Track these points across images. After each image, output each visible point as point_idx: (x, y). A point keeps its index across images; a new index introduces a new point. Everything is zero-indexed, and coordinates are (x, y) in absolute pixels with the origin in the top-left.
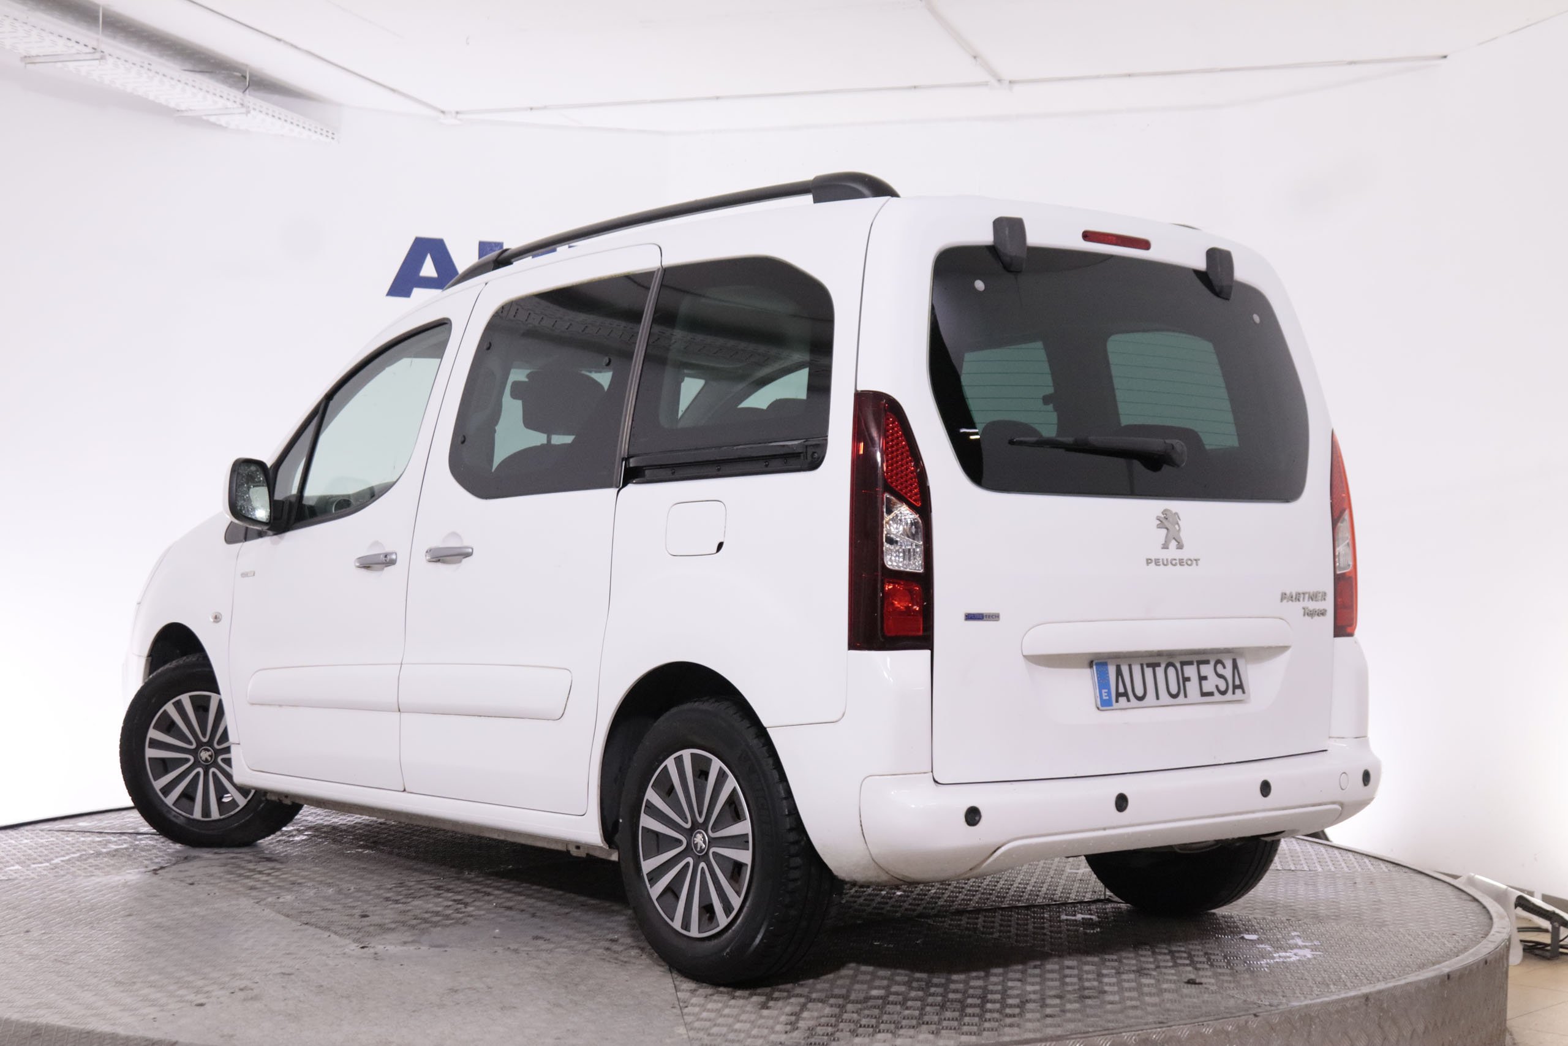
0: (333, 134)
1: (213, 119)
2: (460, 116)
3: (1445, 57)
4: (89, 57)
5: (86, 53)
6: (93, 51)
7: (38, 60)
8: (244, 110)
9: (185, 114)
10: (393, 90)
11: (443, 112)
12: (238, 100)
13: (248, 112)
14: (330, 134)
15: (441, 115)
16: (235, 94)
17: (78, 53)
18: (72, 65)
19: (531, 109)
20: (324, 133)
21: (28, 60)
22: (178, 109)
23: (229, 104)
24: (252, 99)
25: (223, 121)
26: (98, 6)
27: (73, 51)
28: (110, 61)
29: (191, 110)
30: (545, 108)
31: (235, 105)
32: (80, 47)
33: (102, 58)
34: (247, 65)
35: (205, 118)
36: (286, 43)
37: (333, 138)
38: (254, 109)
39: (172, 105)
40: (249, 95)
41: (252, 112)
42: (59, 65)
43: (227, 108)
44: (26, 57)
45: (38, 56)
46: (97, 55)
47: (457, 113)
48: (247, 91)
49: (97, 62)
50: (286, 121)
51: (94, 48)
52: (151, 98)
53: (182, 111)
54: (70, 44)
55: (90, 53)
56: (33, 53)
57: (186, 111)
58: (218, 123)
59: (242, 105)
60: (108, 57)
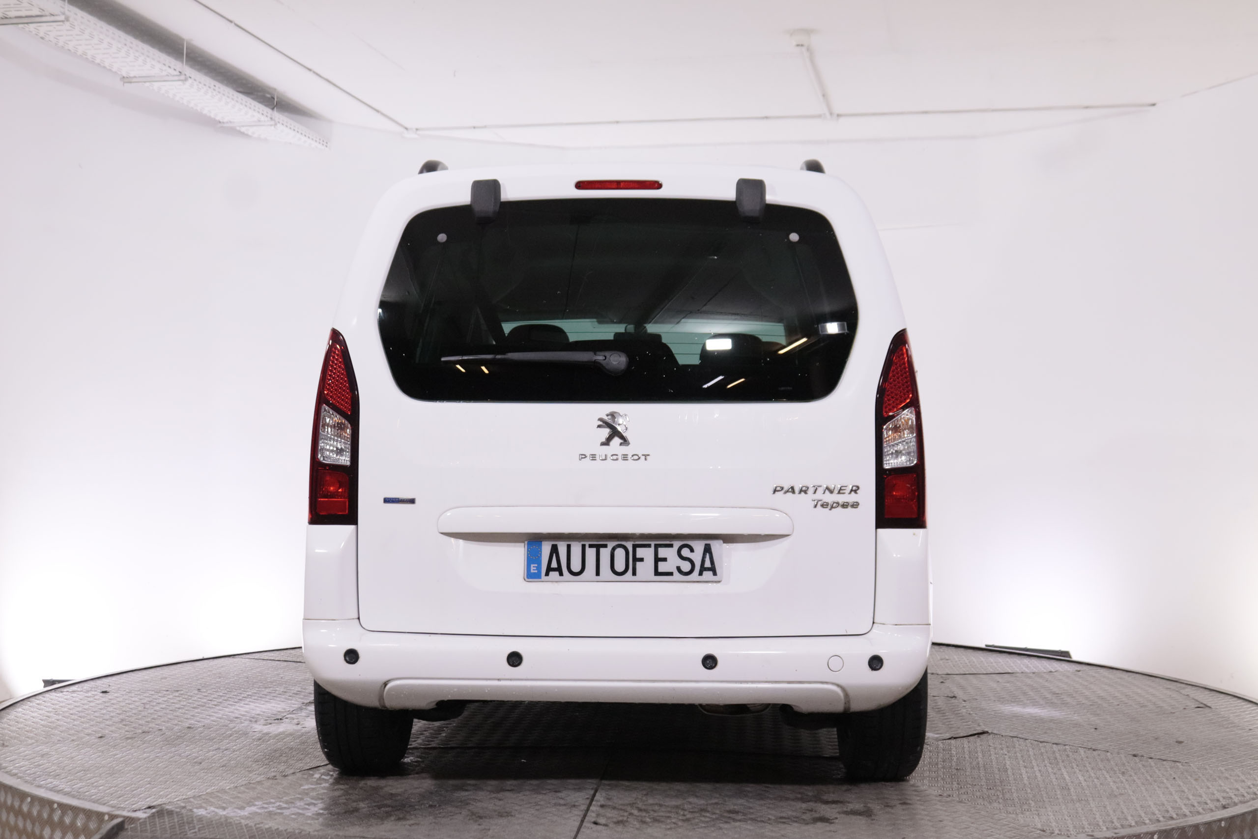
0: (327, 143)
1: (243, 129)
2: (418, 132)
3: (1154, 105)
4: (176, 78)
5: (174, 76)
6: (179, 73)
7: (134, 80)
8: (273, 123)
9: (225, 125)
10: (378, 111)
11: (406, 129)
12: (269, 115)
13: (276, 124)
14: (325, 144)
15: (405, 131)
16: (267, 110)
17: (167, 75)
18: (156, 85)
19: (474, 128)
20: (321, 141)
21: (126, 80)
22: (221, 121)
23: (263, 118)
24: (276, 115)
25: (250, 131)
26: (182, 40)
27: (164, 73)
28: (190, 81)
29: (231, 122)
30: (485, 127)
31: (266, 119)
32: (171, 71)
33: (186, 80)
34: (275, 89)
35: (238, 128)
36: (314, 72)
37: (326, 146)
38: (279, 122)
39: (218, 118)
40: (276, 111)
41: (278, 125)
42: (147, 84)
43: (259, 121)
44: (124, 77)
45: (135, 77)
46: (183, 77)
47: (417, 129)
48: (275, 108)
49: (180, 83)
50: (298, 132)
51: (180, 72)
52: (205, 112)
53: (223, 123)
54: (164, 68)
55: (177, 75)
56: (132, 75)
57: (227, 122)
58: (246, 132)
59: (271, 118)
60: (189, 79)
